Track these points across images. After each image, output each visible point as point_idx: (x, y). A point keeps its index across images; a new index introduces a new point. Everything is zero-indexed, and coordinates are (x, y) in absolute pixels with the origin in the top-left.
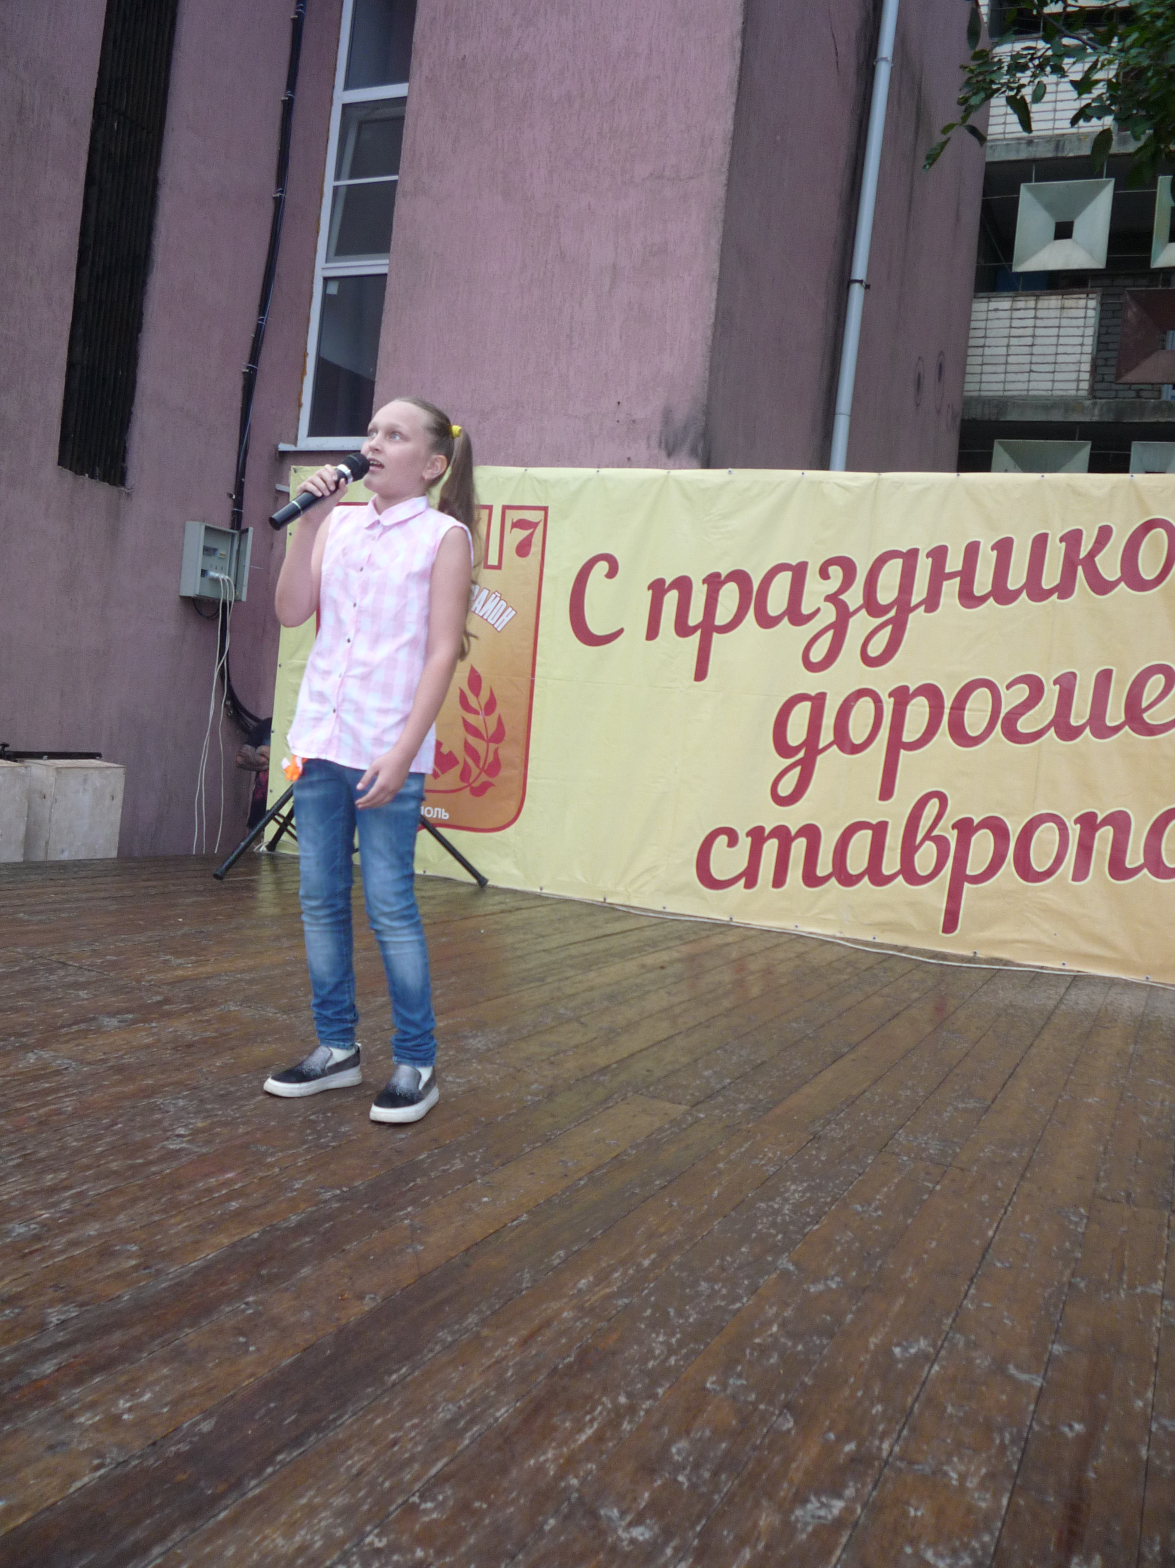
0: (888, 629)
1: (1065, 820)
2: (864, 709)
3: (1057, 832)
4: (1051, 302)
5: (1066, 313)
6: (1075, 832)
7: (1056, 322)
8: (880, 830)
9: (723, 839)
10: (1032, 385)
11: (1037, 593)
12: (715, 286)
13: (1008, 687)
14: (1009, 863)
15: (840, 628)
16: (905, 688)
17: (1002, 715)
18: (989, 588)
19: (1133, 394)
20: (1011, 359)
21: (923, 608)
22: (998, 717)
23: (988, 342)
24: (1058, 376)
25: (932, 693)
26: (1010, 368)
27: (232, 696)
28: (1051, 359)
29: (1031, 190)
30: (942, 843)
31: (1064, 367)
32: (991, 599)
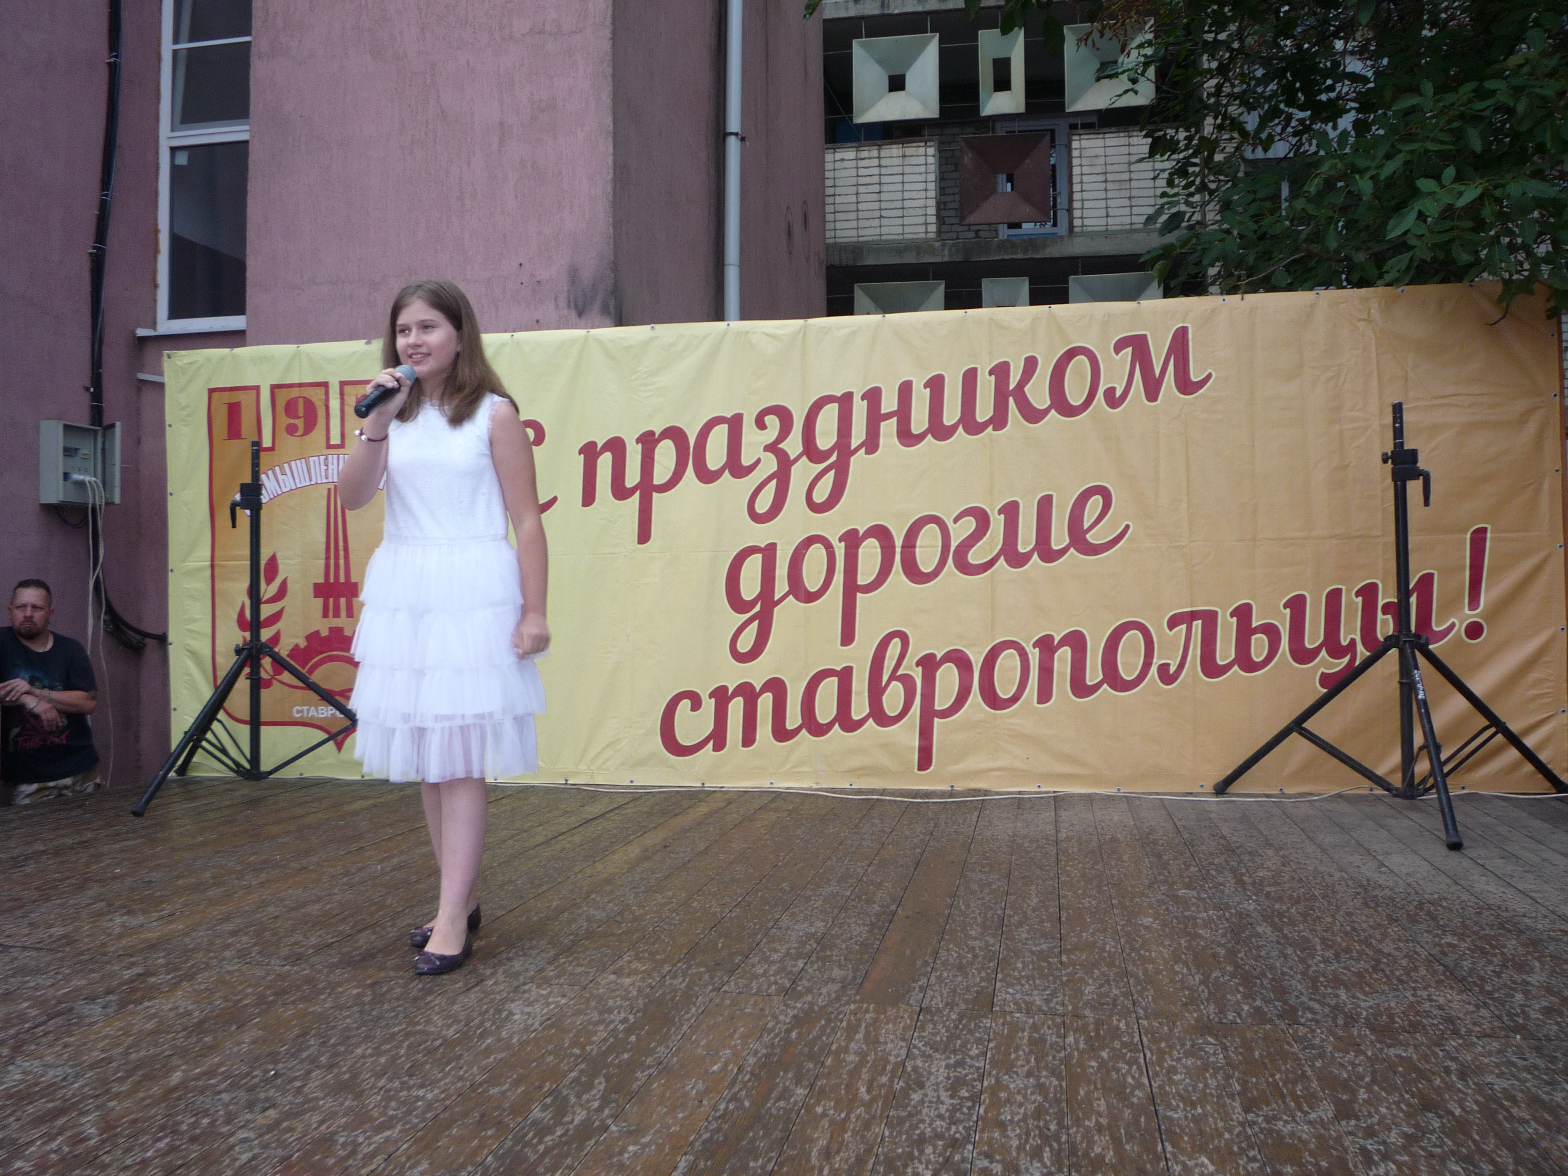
0: (831, 474)
1: (1024, 645)
2: (816, 555)
3: (1018, 658)
4: (893, 151)
5: (908, 161)
6: (1034, 656)
7: (899, 170)
8: (845, 676)
9: (686, 703)
10: (885, 230)
11: (973, 427)
12: (610, 140)
13: (956, 520)
14: (975, 694)
15: (782, 476)
16: (855, 532)
17: (952, 549)
18: (926, 426)
19: (972, 235)
20: (861, 206)
21: (863, 450)
22: (949, 551)
23: (838, 191)
24: (907, 221)
25: (881, 533)
26: (861, 215)
27: (110, 610)
28: (899, 204)
29: (863, 46)
30: (907, 681)
31: (912, 212)
32: (929, 436)
